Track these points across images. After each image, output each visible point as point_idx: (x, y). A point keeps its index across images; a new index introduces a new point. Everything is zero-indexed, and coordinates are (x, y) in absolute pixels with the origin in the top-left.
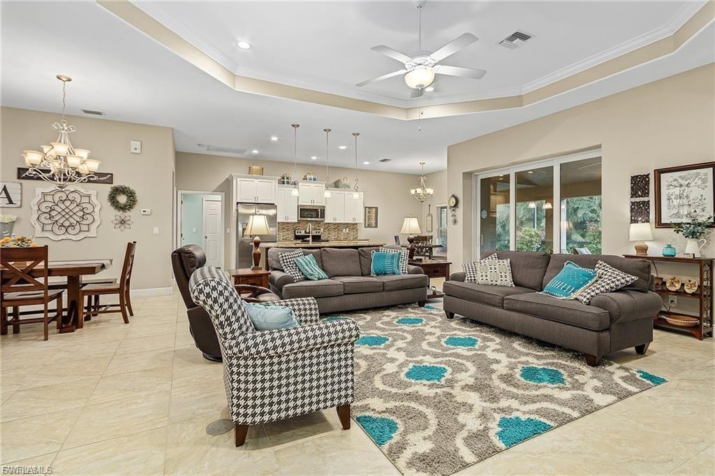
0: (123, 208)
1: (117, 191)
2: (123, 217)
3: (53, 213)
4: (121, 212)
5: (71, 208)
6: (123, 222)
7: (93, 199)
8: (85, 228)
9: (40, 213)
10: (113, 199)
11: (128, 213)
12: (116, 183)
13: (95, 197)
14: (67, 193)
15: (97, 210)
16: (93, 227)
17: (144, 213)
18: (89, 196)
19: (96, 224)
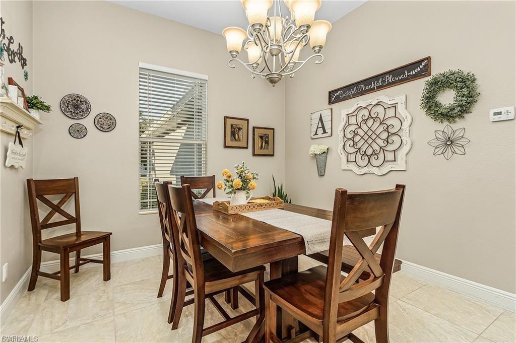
0: (448, 116)
1: (438, 85)
2: (449, 132)
3: (357, 138)
4: (446, 123)
5: (374, 128)
6: (450, 142)
7: (401, 109)
8: (390, 156)
9: (346, 139)
10: (430, 103)
11: (459, 124)
12: (436, 70)
13: (404, 106)
14: (369, 108)
15: (406, 125)
16: (401, 154)
17: (497, 118)
18: (395, 106)
19: (405, 149)
